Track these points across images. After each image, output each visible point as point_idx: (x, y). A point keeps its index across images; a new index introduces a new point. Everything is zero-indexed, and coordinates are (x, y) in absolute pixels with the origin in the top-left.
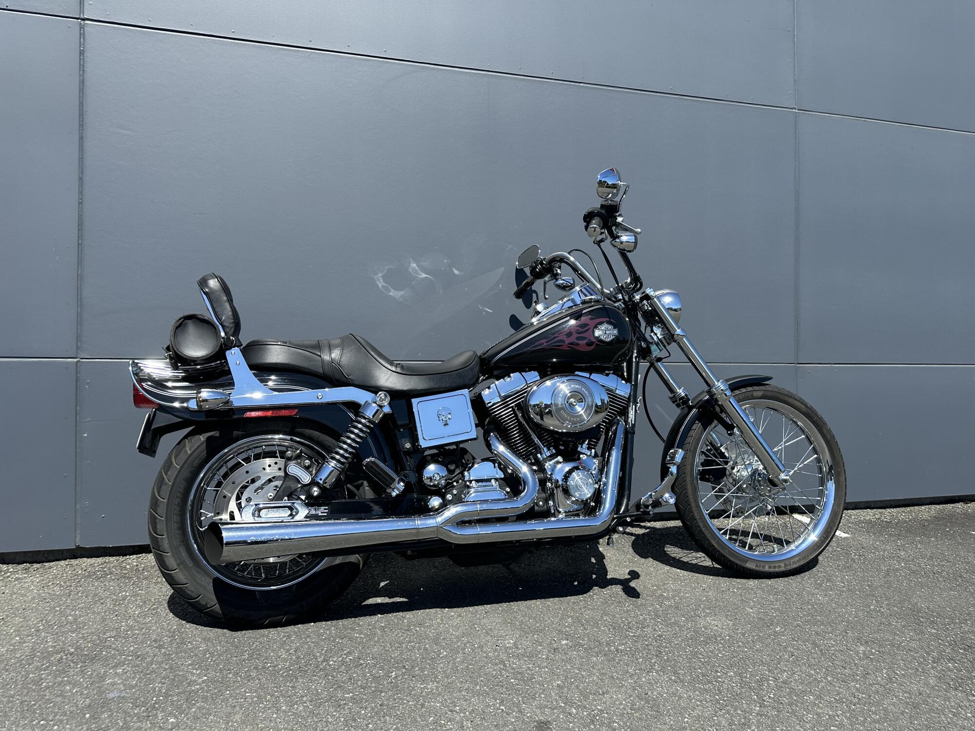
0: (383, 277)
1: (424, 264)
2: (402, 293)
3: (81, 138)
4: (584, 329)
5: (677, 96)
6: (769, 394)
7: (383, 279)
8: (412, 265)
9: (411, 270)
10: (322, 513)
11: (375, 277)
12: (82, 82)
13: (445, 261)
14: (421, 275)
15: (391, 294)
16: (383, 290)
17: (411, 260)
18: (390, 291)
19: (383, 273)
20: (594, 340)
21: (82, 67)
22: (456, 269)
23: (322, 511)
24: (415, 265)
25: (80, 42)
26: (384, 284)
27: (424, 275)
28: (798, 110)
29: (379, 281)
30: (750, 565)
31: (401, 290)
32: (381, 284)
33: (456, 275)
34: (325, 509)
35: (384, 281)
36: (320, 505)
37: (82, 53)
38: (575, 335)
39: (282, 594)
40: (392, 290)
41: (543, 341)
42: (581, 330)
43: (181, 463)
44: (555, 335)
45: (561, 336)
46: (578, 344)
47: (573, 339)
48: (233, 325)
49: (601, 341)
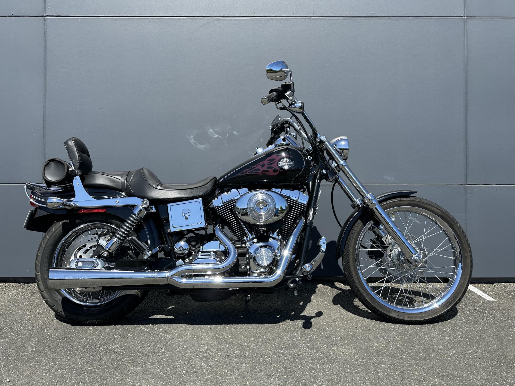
0: (194, 138)
1: (217, 129)
2: (204, 146)
3: (45, 75)
4: (272, 162)
5: (377, 18)
6: (412, 202)
8: (210, 130)
9: (209, 133)
10: (112, 266)
11: (189, 138)
12: (45, 47)
13: (229, 127)
14: (215, 136)
15: (198, 147)
16: (194, 145)
17: (209, 127)
18: (198, 145)
19: (194, 135)
20: (278, 168)
21: (45, 41)
22: (236, 132)
24: (211, 130)
25: (44, 28)
26: (194, 141)
27: (217, 136)
28: (467, 17)
29: (191, 139)
30: (393, 315)
31: (204, 145)
32: (192, 141)
33: (235, 135)
34: (114, 264)
35: (194, 140)
36: (111, 262)
37: (45, 33)
38: (266, 166)
39: (96, 308)
40: (199, 145)
41: (247, 170)
42: (270, 162)
43: (50, 236)
44: (255, 166)
45: (258, 167)
46: (268, 171)
47: (265, 168)
48: (78, 164)
49: (282, 169)
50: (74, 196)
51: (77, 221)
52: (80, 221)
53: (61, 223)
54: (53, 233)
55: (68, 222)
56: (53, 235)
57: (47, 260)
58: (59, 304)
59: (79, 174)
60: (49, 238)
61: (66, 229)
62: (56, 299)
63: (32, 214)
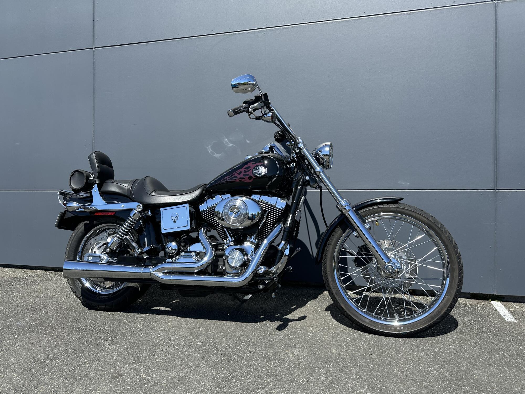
1: (231, 139)
2: (220, 155)
3: (94, 98)
4: (248, 170)
5: (390, 14)
7: (211, 148)
8: (225, 140)
9: (224, 143)
10: (115, 261)
11: (207, 147)
12: (94, 74)
13: (242, 136)
14: (229, 145)
15: (215, 156)
16: (211, 154)
17: (225, 138)
19: (211, 145)
20: (252, 175)
21: (94, 69)
22: (248, 140)
23: (115, 260)
24: (226, 140)
25: (93, 58)
26: (212, 151)
27: (231, 145)
29: (209, 149)
31: (220, 153)
32: (210, 151)
33: (248, 143)
34: (116, 259)
36: (114, 257)
37: (94, 63)
38: (243, 173)
39: (106, 296)
40: (215, 154)
41: (227, 177)
42: (246, 170)
43: (75, 234)
44: (233, 174)
45: (236, 175)
46: (244, 178)
47: (241, 176)
48: (97, 174)
49: (256, 176)
50: (91, 201)
51: (95, 222)
52: (97, 222)
53: (83, 223)
54: (78, 231)
55: (88, 223)
56: (77, 233)
57: (72, 254)
58: (79, 290)
59: (97, 182)
60: (75, 236)
61: (87, 228)
62: (77, 286)
63: (62, 216)
